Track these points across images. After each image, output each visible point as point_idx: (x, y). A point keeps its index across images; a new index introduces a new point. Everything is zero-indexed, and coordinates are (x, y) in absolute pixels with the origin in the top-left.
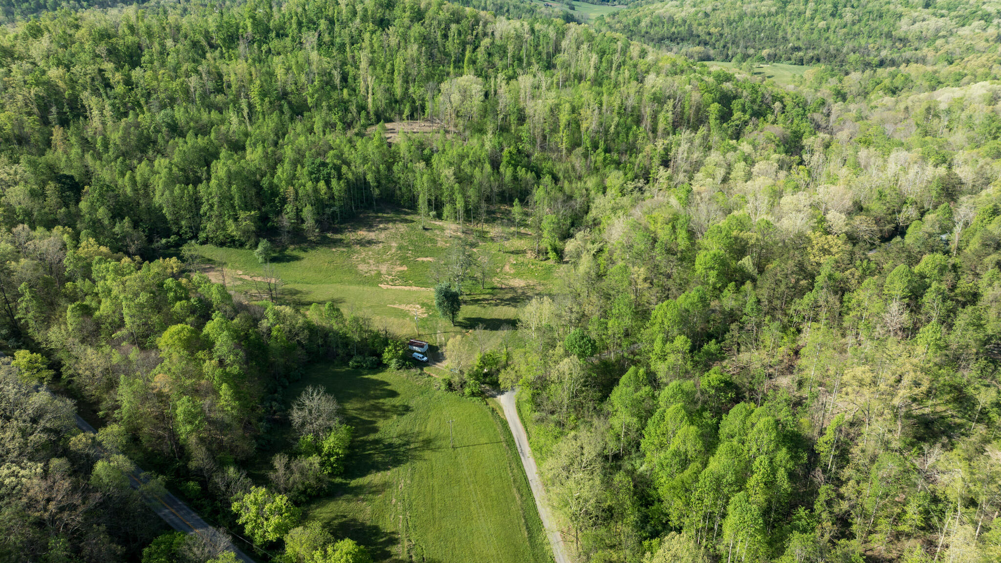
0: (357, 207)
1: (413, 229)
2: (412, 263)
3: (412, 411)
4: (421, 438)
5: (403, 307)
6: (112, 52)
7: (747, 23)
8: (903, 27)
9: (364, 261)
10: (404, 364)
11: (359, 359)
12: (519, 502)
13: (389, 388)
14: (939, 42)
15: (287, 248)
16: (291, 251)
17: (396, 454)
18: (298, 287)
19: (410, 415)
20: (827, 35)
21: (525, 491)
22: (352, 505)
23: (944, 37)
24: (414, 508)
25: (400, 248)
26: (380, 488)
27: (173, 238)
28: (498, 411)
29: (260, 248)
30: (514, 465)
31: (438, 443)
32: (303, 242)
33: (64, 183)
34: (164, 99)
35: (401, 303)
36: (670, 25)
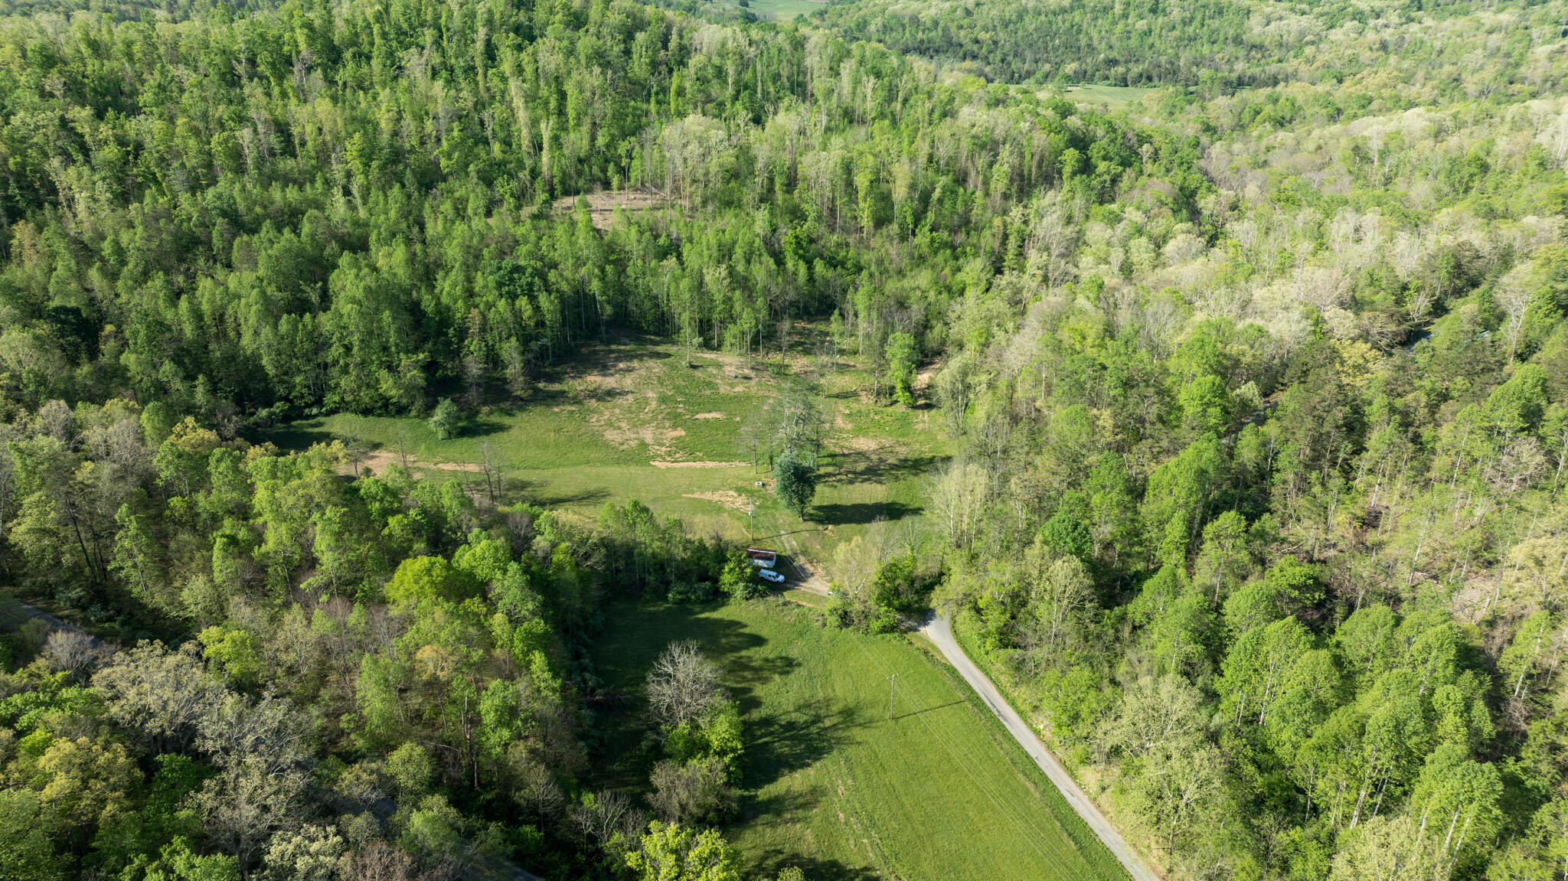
0: (574, 337)
1: (673, 367)
2: (689, 423)
3: (799, 665)
4: (835, 709)
5: (708, 496)
6: (75, 90)
7: (1030, 24)
8: (1255, 29)
9: (610, 424)
10: (755, 590)
11: (681, 589)
12: (1037, 795)
13: (746, 631)
14: (1309, 50)
15: (478, 412)
16: (485, 415)
17: (806, 739)
18: (522, 475)
19: (798, 673)
20: (1150, 40)
21: (1035, 775)
22: (781, 830)
23: (1313, 43)
24: (879, 824)
25: (663, 400)
26: (809, 797)
27: (279, 407)
28: (932, 652)
29: (439, 414)
30: (999, 737)
31: (868, 713)
32: (502, 401)
33: (63, 322)
34: (194, 168)
35: (702, 489)
36: (914, 30)
